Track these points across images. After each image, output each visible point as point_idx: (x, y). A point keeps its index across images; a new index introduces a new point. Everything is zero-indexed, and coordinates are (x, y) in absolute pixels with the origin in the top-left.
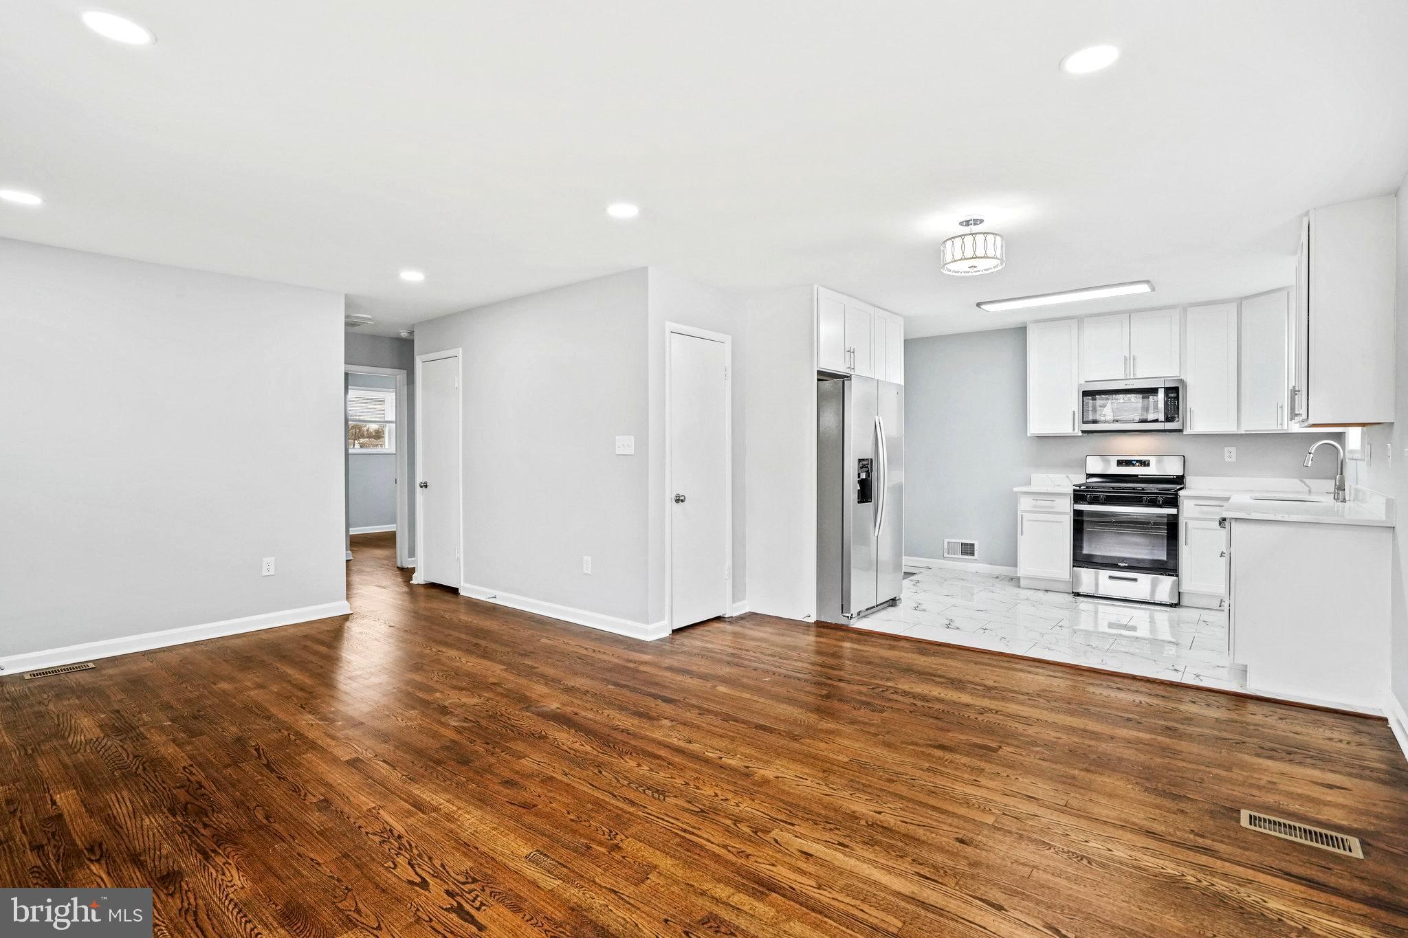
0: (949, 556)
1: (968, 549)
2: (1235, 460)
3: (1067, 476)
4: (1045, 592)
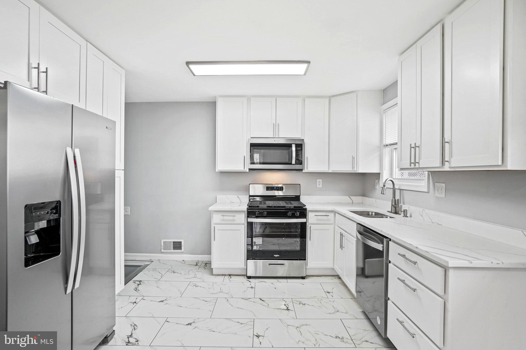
0: (165, 251)
1: (177, 246)
2: (320, 187)
3: (238, 197)
4: (230, 277)
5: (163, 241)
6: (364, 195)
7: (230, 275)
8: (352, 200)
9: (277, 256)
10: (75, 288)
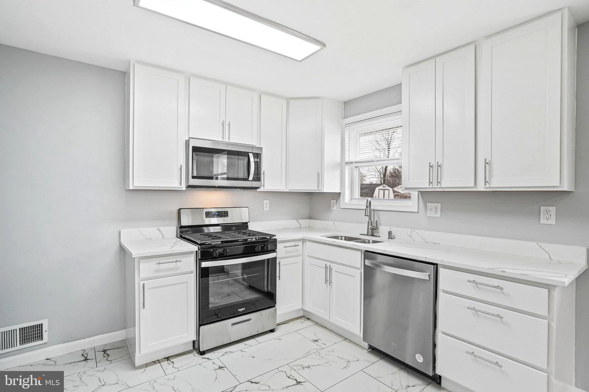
2: (267, 210)
3: (158, 229)
4: (170, 362)
6: (310, 218)
7: (167, 359)
8: (299, 224)
9: (242, 309)
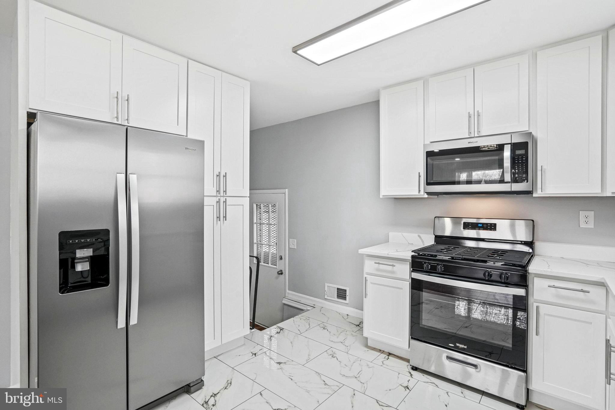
0: (329, 298)
1: (342, 294)
3: (419, 236)
4: (387, 357)
5: (326, 285)
7: (390, 354)
9: (462, 346)
10: (130, 325)
